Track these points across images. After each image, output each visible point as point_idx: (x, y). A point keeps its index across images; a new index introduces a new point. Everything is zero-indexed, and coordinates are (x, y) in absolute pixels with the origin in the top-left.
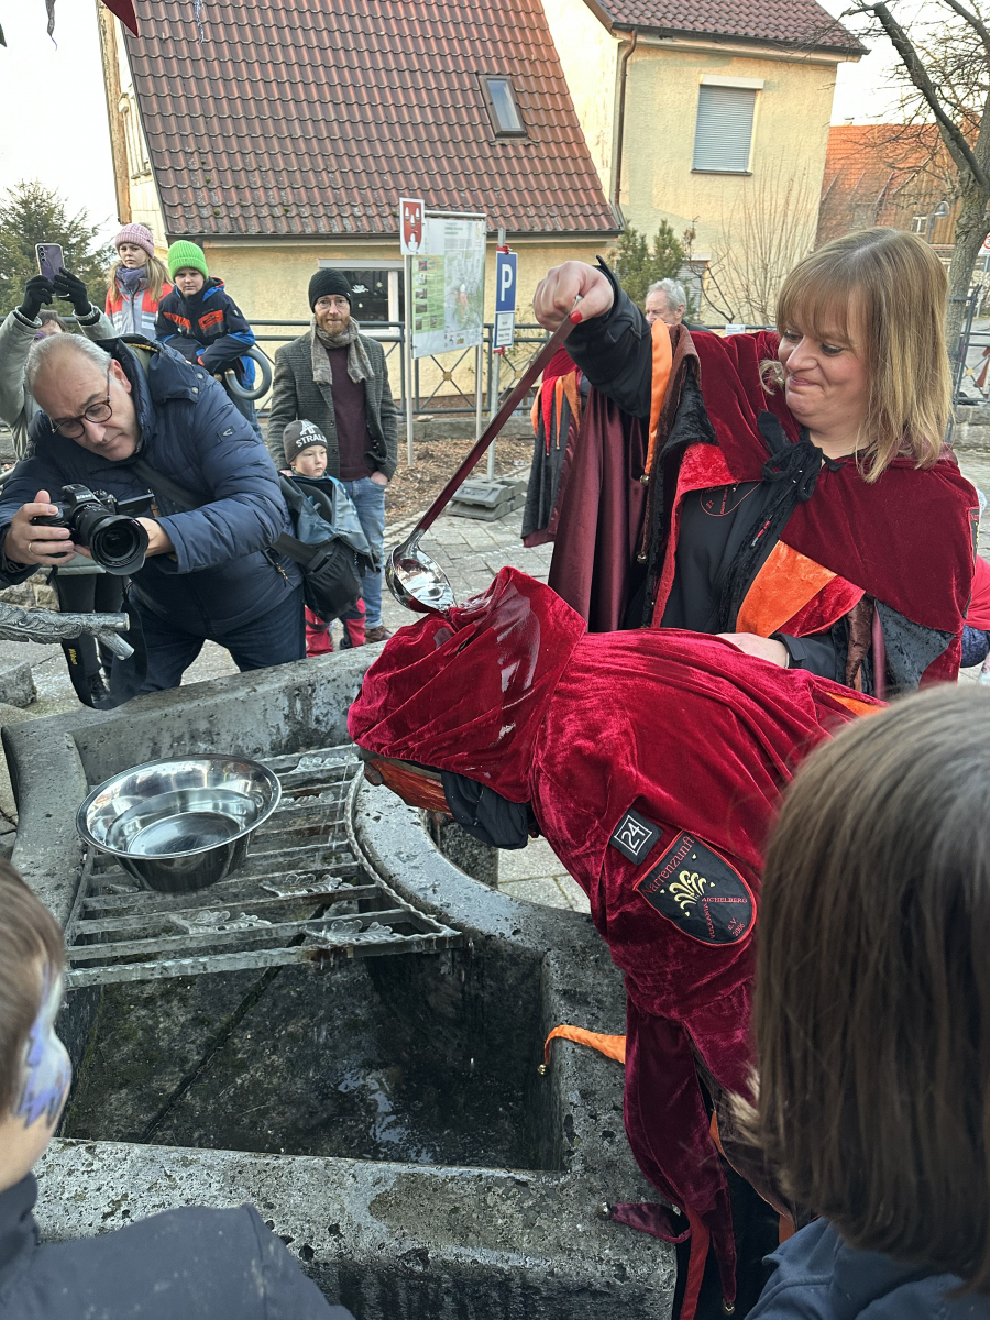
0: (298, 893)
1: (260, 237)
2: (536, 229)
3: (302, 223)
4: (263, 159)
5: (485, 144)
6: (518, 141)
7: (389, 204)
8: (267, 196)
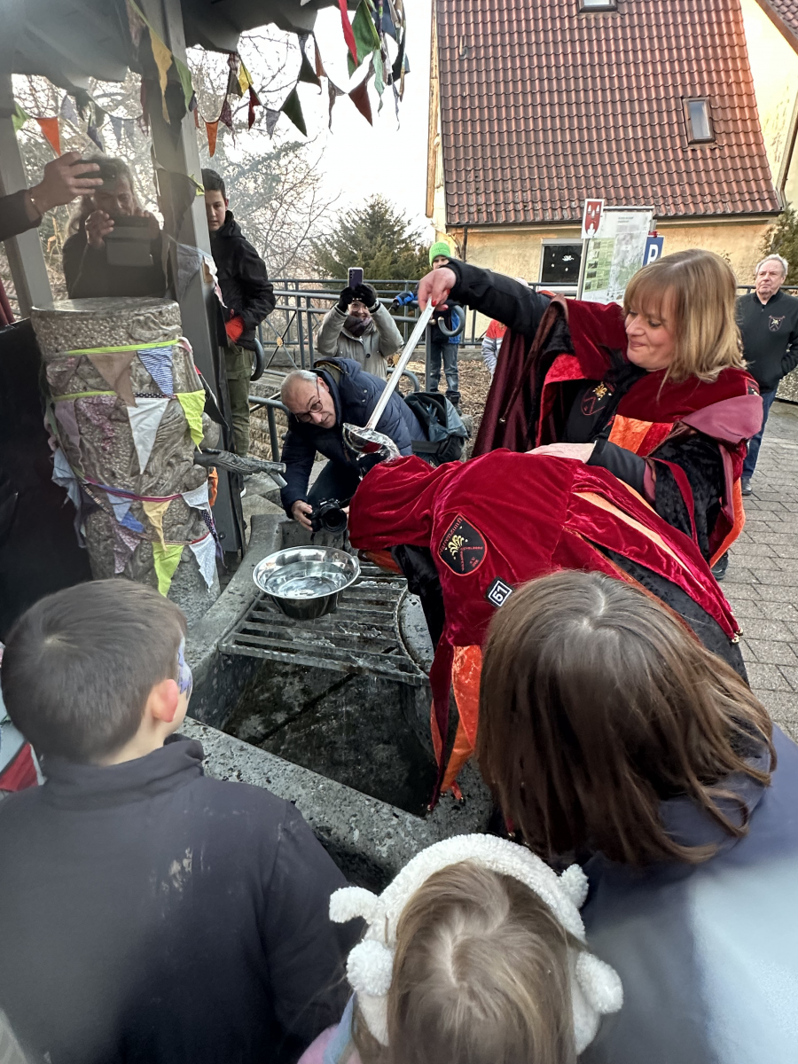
0: (355, 634)
1: (506, 224)
3: (534, 215)
4: (515, 172)
6: (707, 147)
8: (514, 196)
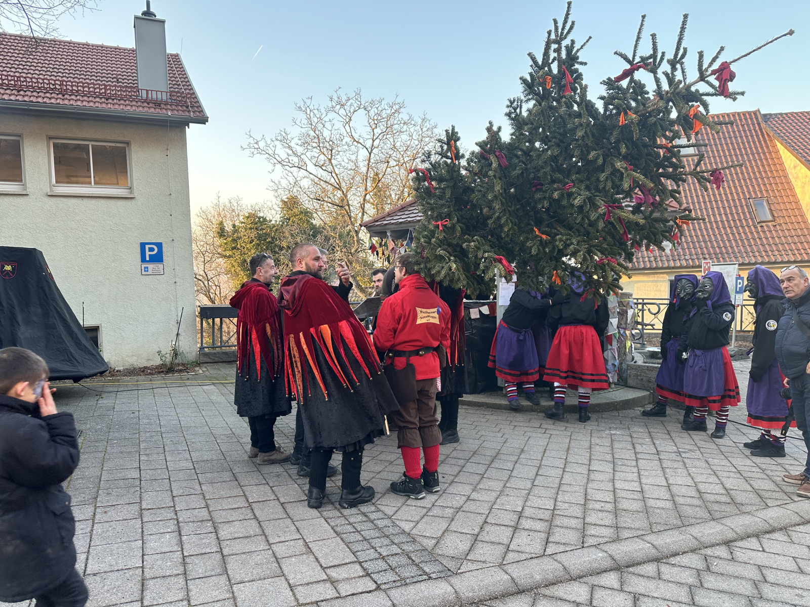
2: (777, 261)
3: (662, 263)
5: (752, 227)
6: (770, 224)
7: (702, 254)
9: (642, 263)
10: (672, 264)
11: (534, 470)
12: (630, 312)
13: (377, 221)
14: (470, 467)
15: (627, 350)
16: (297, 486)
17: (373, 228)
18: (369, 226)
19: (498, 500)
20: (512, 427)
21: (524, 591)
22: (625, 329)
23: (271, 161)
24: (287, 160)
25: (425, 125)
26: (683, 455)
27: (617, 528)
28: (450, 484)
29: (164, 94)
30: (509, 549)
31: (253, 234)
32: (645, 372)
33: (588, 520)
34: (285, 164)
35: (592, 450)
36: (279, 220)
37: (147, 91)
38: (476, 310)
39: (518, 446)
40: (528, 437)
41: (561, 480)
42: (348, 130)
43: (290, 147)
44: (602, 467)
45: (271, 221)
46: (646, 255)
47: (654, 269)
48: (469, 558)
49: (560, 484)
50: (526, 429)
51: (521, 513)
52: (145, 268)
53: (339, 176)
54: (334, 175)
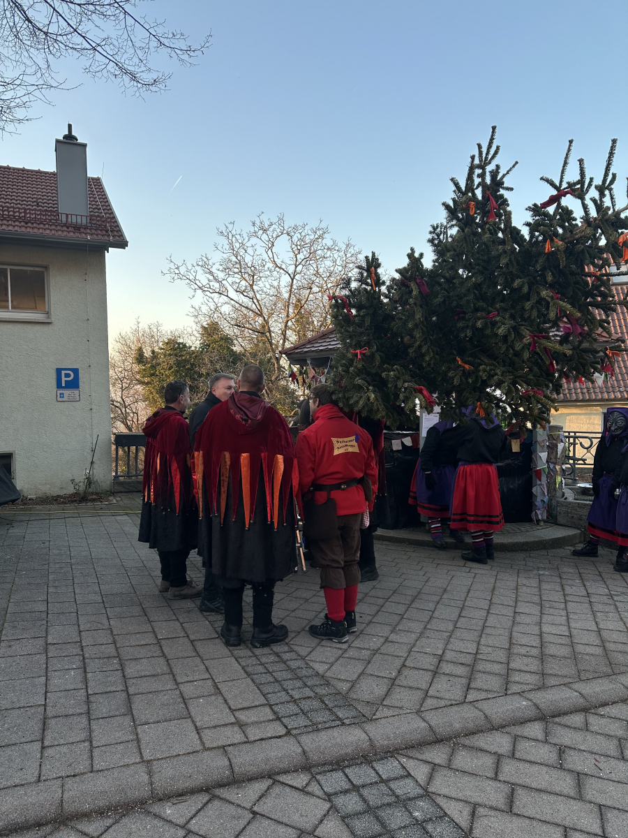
9: (574, 394)
10: (606, 396)
11: (457, 612)
12: (560, 446)
13: (297, 348)
14: (390, 607)
15: (557, 486)
16: (207, 622)
17: (292, 356)
18: (290, 354)
19: (418, 642)
20: (435, 566)
21: (442, 741)
22: (555, 464)
23: (192, 286)
24: (208, 286)
25: (350, 250)
26: (615, 598)
27: (543, 674)
28: (368, 625)
29: (84, 218)
30: (428, 695)
31: (172, 361)
32: (576, 510)
33: (512, 665)
34: (206, 289)
35: (519, 590)
36: (198, 346)
37: (67, 215)
38: (399, 441)
39: (440, 586)
40: (451, 576)
41: (485, 622)
42: (271, 256)
43: (211, 273)
44: (529, 610)
45: (190, 347)
46: (578, 387)
47: (587, 401)
48: (385, 703)
49: (484, 627)
50: (450, 568)
51: (441, 656)
52: (60, 394)
53: (260, 302)
54: (255, 301)
